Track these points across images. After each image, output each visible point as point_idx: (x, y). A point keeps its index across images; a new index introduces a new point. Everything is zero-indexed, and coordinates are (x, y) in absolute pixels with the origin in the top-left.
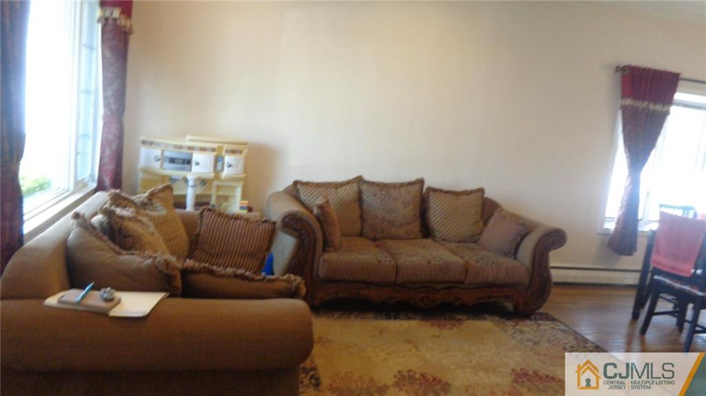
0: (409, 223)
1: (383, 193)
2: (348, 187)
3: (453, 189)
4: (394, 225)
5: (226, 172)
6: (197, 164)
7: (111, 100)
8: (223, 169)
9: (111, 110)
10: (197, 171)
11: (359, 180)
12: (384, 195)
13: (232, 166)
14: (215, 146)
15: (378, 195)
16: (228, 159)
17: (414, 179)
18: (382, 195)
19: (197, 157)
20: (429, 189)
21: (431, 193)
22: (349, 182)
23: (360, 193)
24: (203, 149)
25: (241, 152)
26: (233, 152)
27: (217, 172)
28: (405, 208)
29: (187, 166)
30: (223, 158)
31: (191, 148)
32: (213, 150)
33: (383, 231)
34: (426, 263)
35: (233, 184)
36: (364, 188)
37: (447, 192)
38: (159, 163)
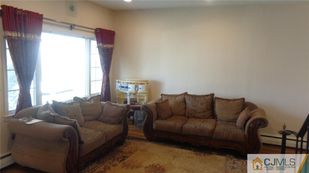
0: (203, 112)
1: (193, 99)
2: (180, 96)
3: (228, 98)
4: (196, 112)
5: (139, 91)
6: (129, 88)
7: (104, 69)
8: (138, 90)
9: (104, 72)
10: (130, 90)
11: (186, 94)
12: (193, 100)
13: (142, 89)
14: (134, 82)
15: (191, 100)
16: (140, 86)
17: (209, 94)
18: (192, 100)
19: (129, 86)
20: (216, 98)
21: (216, 100)
22: (181, 95)
23: (185, 99)
24: (131, 83)
25: (144, 84)
26: (141, 84)
27: (136, 91)
28: (201, 105)
29: (127, 89)
30: (138, 86)
31: (128, 83)
32: (134, 83)
33: (191, 114)
34: (194, 127)
35: (143, 95)
36: (186, 97)
37: (223, 99)
38: (120, 88)
